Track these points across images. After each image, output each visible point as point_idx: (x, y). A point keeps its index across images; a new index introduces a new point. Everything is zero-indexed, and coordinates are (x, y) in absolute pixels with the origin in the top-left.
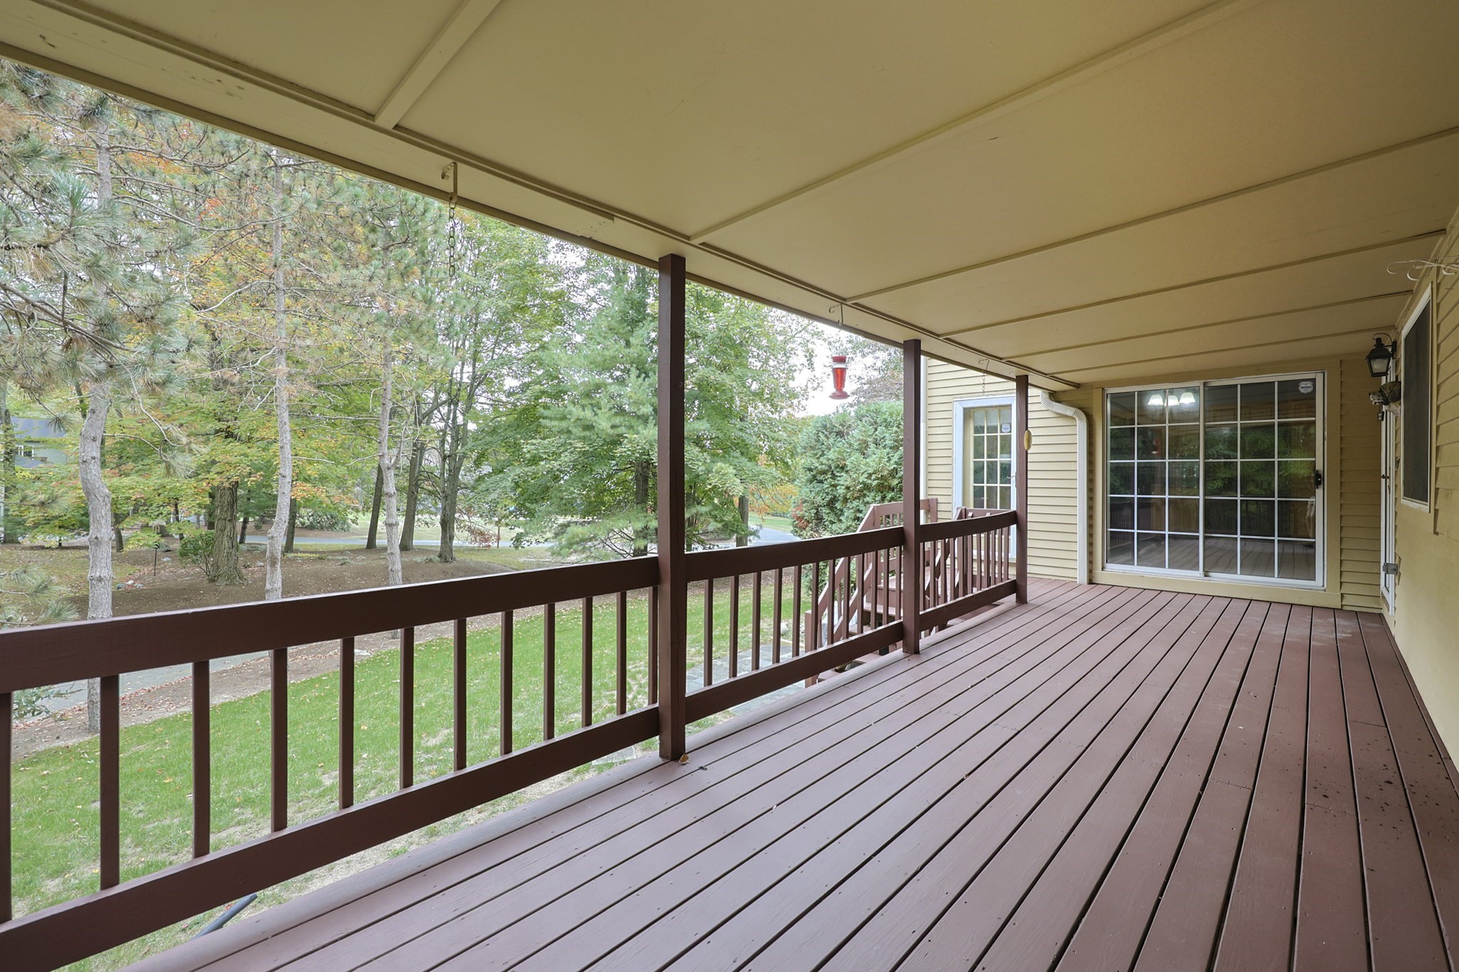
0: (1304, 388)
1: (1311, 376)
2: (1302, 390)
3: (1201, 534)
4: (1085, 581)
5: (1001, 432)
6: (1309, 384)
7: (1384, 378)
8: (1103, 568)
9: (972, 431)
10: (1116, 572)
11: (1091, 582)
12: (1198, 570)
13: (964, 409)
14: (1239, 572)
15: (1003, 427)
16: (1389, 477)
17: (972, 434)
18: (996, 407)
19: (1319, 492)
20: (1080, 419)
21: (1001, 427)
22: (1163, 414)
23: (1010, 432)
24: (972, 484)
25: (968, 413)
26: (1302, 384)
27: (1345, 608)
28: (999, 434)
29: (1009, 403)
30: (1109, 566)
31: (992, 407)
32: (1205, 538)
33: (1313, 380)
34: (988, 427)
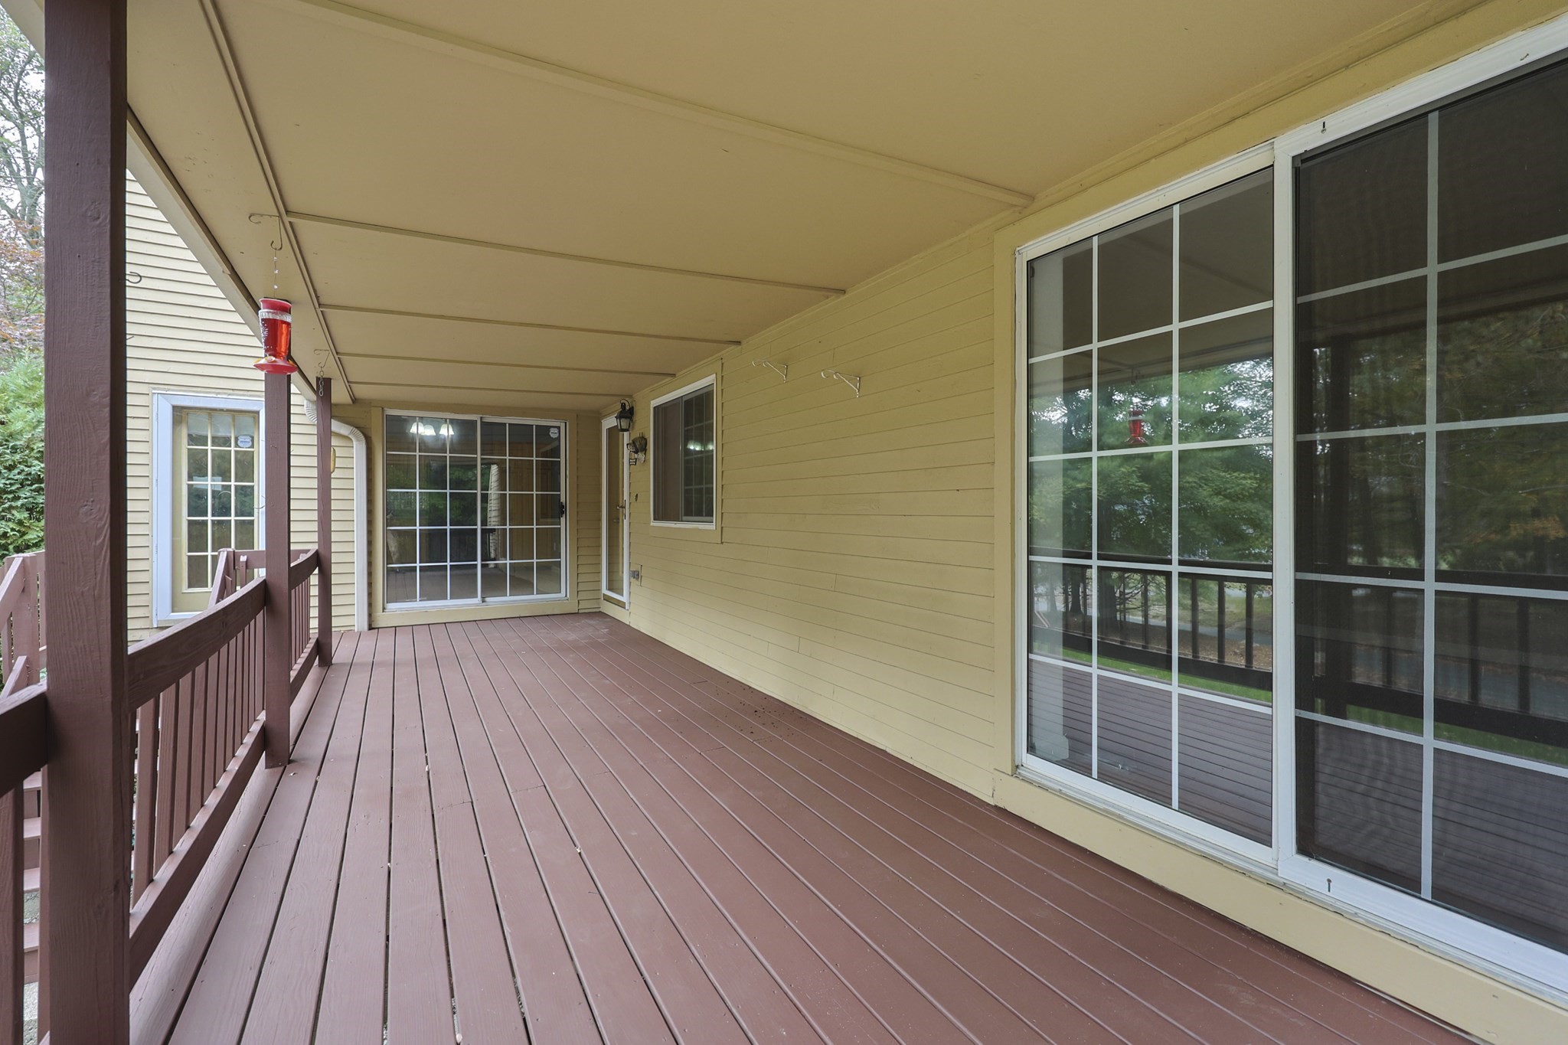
0: (553, 433)
1: (557, 424)
2: (552, 435)
3: (479, 562)
4: (366, 627)
5: (237, 445)
6: (556, 431)
7: (626, 434)
8: (384, 609)
9: (185, 440)
10: (397, 612)
11: (371, 628)
12: (477, 597)
13: (174, 408)
14: (508, 594)
15: (241, 439)
16: (625, 507)
17: (185, 446)
18: (228, 410)
19: (563, 520)
20: (358, 440)
21: (236, 439)
22: (444, 445)
23: (252, 447)
24: (185, 517)
25: (180, 414)
26: (552, 430)
27: (580, 611)
28: (233, 449)
29: (255, 408)
30: (391, 606)
31: (222, 410)
32: (483, 566)
33: (559, 428)
34: (213, 438)
